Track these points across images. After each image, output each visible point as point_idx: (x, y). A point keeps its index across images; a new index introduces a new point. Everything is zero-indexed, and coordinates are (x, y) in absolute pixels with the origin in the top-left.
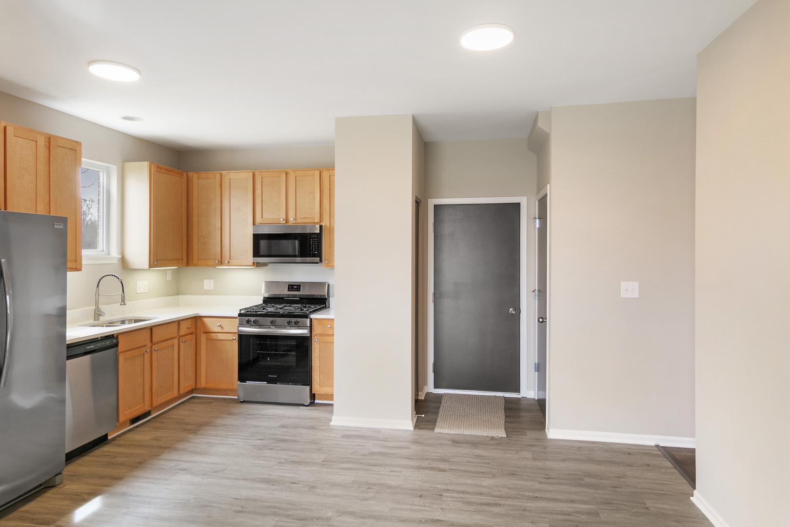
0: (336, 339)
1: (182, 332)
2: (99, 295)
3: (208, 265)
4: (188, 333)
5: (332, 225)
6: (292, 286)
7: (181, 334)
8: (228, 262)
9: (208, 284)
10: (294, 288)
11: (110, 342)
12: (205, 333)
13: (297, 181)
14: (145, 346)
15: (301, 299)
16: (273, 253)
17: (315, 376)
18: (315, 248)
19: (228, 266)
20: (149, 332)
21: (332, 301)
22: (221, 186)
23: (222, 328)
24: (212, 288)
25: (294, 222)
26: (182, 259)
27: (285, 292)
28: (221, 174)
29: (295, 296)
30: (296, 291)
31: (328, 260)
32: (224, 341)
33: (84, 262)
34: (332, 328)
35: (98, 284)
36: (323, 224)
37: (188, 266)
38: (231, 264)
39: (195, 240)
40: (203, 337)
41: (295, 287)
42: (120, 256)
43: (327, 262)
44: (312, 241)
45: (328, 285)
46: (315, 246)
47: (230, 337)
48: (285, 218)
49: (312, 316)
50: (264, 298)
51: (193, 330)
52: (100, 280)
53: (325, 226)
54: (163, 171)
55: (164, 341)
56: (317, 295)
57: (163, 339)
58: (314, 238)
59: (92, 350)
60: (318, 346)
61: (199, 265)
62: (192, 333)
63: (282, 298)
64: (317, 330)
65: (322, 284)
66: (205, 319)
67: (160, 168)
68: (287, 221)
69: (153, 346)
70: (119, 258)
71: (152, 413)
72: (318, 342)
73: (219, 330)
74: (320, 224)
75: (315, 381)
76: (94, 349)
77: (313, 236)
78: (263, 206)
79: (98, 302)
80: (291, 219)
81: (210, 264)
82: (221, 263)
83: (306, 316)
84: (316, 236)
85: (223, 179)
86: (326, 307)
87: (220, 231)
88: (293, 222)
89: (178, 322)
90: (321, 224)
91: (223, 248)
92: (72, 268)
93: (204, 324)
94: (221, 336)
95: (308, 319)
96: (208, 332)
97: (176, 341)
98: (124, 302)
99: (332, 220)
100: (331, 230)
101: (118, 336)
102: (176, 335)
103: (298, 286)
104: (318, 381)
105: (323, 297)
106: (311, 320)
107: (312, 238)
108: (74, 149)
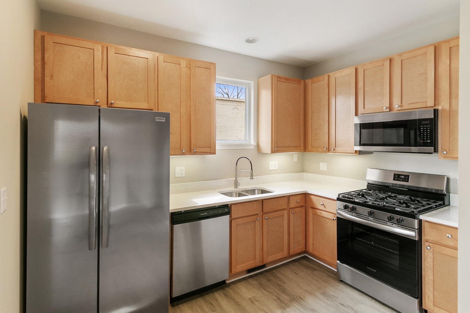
0: (461, 254)
1: (292, 205)
2: (237, 171)
3: (318, 152)
4: (298, 206)
5: (454, 107)
6: (399, 175)
7: (291, 207)
8: (334, 149)
9: (323, 166)
10: (401, 178)
11: (222, 210)
12: (312, 208)
13: (403, 65)
14: (257, 214)
15: (409, 190)
16: (375, 142)
17: (426, 290)
18: (427, 136)
19: (334, 153)
20: (261, 204)
21: (454, 199)
22: (329, 86)
23: (325, 207)
24: (325, 169)
25: (400, 108)
26: (300, 146)
27: (391, 181)
28: (329, 76)
29: (403, 186)
30: (403, 181)
31: (448, 150)
32: (326, 219)
33: (217, 148)
34: (455, 239)
35: (237, 163)
36: (440, 108)
37: (305, 152)
38: (336, 151)
39: (310, 132)
40: (311, 211)
41: (403, 177)
42: (255, 144)
43: (445, 152)
44: (423, 128)
45: (448, 179)
46: (427, 134)
47: (331, 216)
48: (388, 105)
49: (422, 217)
50: (368, 183)
51: (302, 204)
52: (238, 160)
53: (443, 110)
54: (283, 80)
55: (275, 211)
56: (432, 189)
57: (274, 210)
58: (427, 124)
59: (205, 216)
60: (431, 255)
61: (313, 151)
62: (302, 206)
63: (387, 187)
64: (428, 235)
65: (440, 177)
66: (312, 196)
67: (280, 78)
68: (391, 109)
69: (264, 215)
70: (255, 145)
71: (266, 266)
72: (431, 250)
73: (322, 208)
74: (434, 108)
75: (427, 297)
76: (207, 216)
77: (424, 122)
78: (365, 97)
79: (237, 175)
80: (396, 106)
81: (320, 151)
82: (329, 150)
83: (413, 216)
84: (428, 122)
85: (330, 80)
86: (444, 204)
87: (328, 124)
88: (398, 109)
89: (288, 197)
90: (436, 108)
91: (330, 137)
92: (207, 152)
93: (311, 200)
94: (324, 214)
95: (416, 220)
96: (314, 208)
97: (285, 212)
98: (252, 177)
99: (453, 101)
100: (452, 114)
101: (231, 206)
102: (286, 207)
103: (405, 176)
104: (432, 298)
105: (440, 192)
106: (420, 221)
107: (424, 125)
108: (210, 67)
